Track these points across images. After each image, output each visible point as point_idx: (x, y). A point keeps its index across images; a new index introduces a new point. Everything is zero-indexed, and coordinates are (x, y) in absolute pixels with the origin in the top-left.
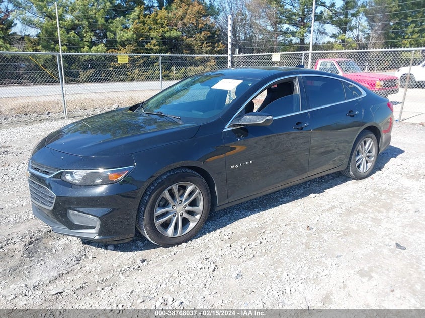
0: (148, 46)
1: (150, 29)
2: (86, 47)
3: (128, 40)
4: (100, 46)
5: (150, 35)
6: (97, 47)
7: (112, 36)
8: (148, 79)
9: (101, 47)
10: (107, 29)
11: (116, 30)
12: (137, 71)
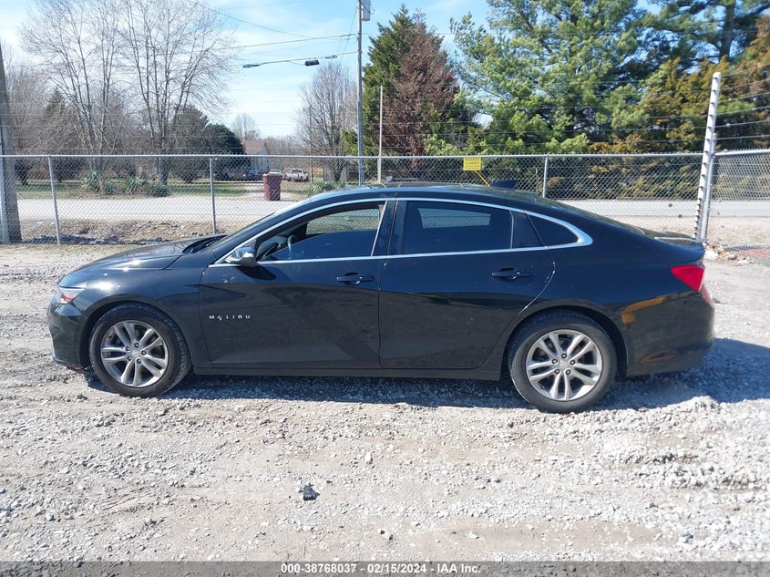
0: (672, 135)
1: (684, 101)
2: (553, 140)
3: (631, 125)
4: (578, 137)
5: (680, 113)
6: (573, 140)
7: (604, 119)
8: (661, 195)
9: (580, 140)
10: (597, 108)
11: (612, 108)
12: (640, 181)
